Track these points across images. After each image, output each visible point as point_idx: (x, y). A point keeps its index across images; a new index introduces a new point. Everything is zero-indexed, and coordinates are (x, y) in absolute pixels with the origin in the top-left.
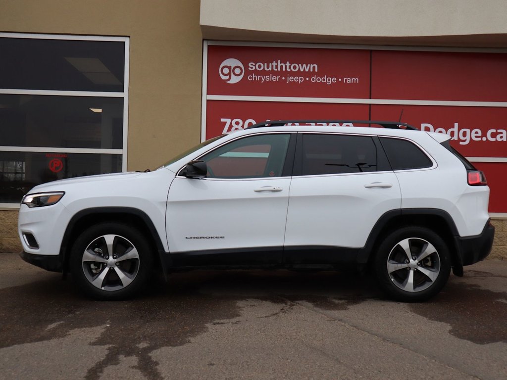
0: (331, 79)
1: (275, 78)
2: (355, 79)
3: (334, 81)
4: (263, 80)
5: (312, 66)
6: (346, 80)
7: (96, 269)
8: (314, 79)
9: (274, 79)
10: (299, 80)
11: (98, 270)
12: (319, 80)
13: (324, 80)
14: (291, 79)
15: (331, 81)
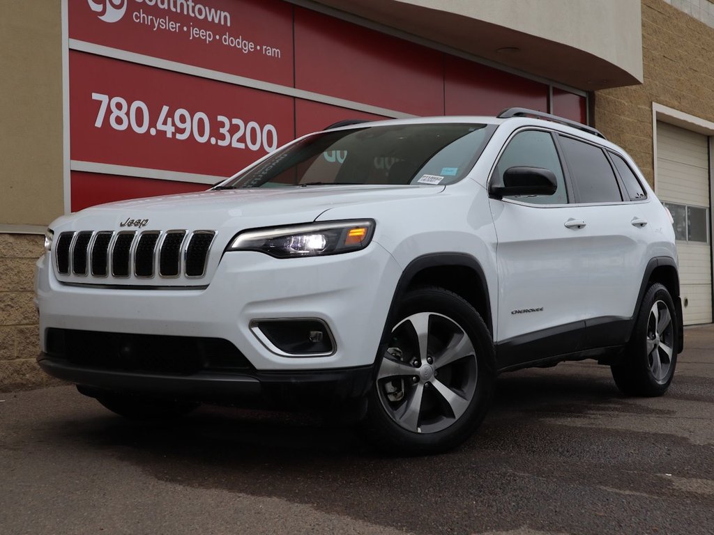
0: (247, 43)
1: (173, 26)
2: (276, 51)
3: (252, 48)
4: (156, 25)
5: (223, 14)
6: (266, 49)
7: (394, 394)
8: (227, 40)
9: (173, 28)
10: (206, 36)
11: (399, 394)
12: (232, 42)
13: (238, 43)
14: (195, 32)
15: (247, 48)
